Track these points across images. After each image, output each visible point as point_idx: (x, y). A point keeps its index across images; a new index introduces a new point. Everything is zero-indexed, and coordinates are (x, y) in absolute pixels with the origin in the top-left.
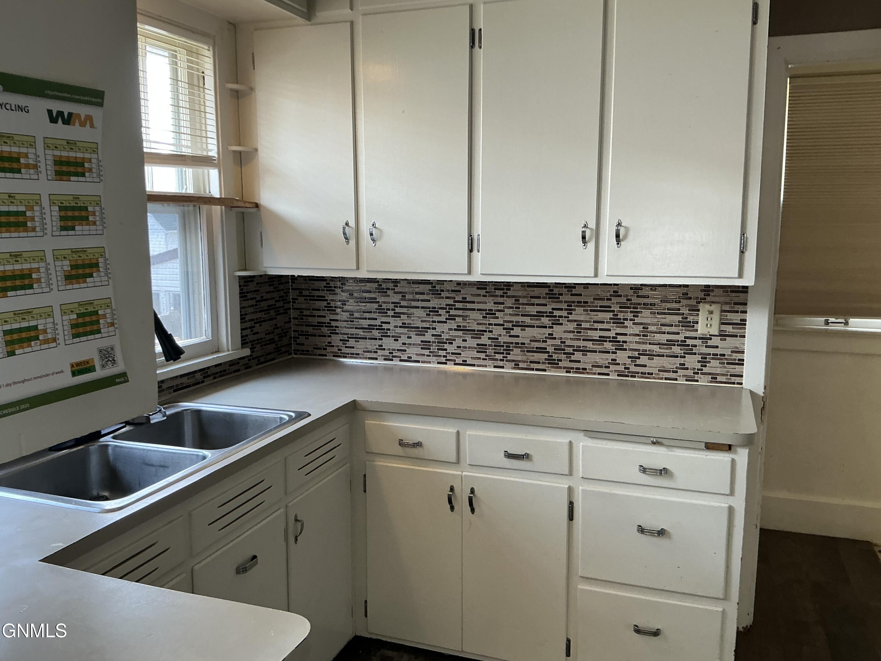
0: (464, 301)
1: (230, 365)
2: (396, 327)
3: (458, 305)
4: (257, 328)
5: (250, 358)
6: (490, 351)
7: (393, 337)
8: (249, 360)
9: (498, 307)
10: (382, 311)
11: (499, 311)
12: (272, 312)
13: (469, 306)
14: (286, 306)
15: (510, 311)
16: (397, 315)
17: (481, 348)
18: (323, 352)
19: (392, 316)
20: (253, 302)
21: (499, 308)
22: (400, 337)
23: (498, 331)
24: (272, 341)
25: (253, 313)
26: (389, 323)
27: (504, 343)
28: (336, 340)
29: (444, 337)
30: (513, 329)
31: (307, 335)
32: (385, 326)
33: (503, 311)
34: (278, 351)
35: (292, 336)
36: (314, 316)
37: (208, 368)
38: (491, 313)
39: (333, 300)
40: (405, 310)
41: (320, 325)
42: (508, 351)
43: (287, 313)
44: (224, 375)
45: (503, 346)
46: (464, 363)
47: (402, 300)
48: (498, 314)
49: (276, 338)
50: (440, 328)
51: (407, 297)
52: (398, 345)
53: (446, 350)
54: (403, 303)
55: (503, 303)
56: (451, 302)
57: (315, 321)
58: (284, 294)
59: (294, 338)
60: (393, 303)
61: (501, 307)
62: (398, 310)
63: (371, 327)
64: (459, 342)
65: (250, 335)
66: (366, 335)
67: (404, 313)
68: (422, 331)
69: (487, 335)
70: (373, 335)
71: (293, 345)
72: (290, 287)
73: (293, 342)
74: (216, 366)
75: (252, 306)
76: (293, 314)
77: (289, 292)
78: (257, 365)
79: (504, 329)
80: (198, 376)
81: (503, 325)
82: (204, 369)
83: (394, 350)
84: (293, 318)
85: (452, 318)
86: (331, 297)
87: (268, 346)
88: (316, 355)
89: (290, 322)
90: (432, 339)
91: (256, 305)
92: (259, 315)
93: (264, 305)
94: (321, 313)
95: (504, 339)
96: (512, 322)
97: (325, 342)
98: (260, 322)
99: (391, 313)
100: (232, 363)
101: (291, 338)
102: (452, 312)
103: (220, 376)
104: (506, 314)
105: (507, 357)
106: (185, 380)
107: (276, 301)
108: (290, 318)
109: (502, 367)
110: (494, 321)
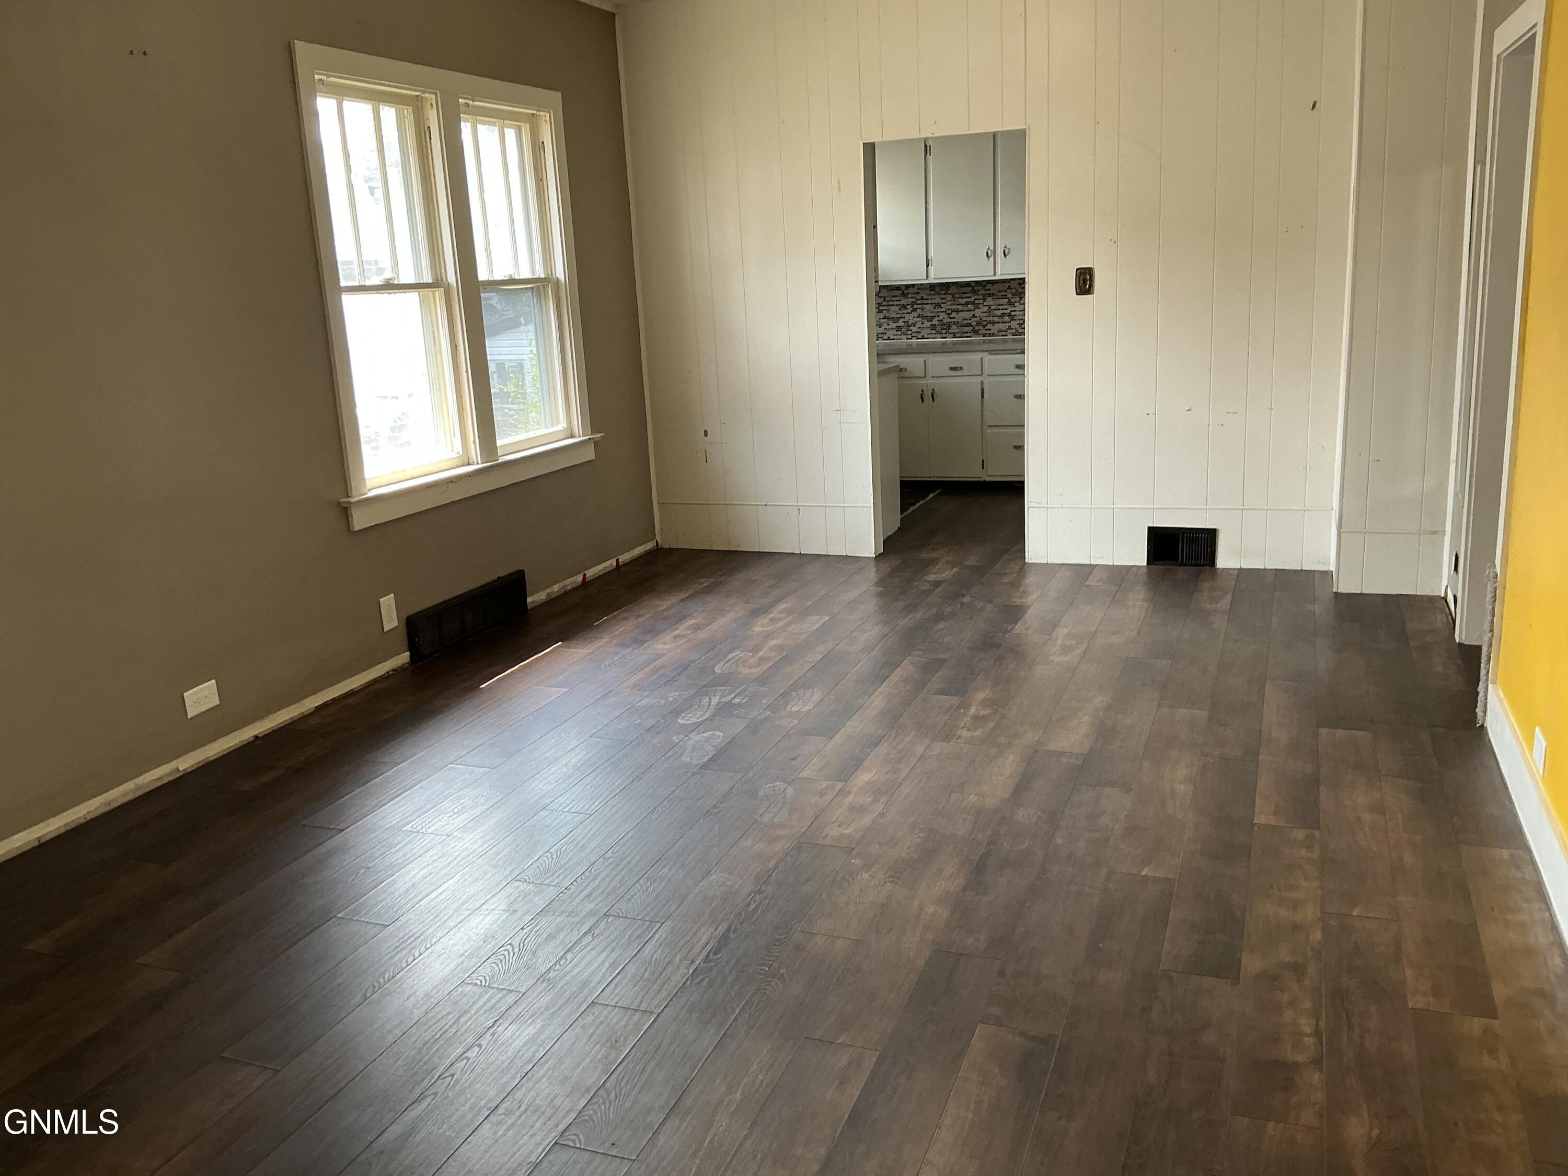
6: (938, 328)
11: (943, 303)
13: (925, 302)
15: (950, 303)
17: (933, 327)
23: (942, 316)
27: (947, 322)
29: (910, 322)
30: (951, 314)
33: (946, 303)
38: (938, 305)
42: (949, 327)
45: (946, 325)
46: (923, 338)
48: (942, 305)
50: (907, 317)
53: (911, 330)
55: (945, 298)
61: (944, 301)
64: (919, 325)
69: (936, 319)
79: (946, 314)
81: (946, 312)
85: (915, 310)
90: (903, 324)
95: (947, 320)
102: (915, 307)
104: (948, 305)
105: (949, 331)
109: (946, 338)
110: (940, 310)
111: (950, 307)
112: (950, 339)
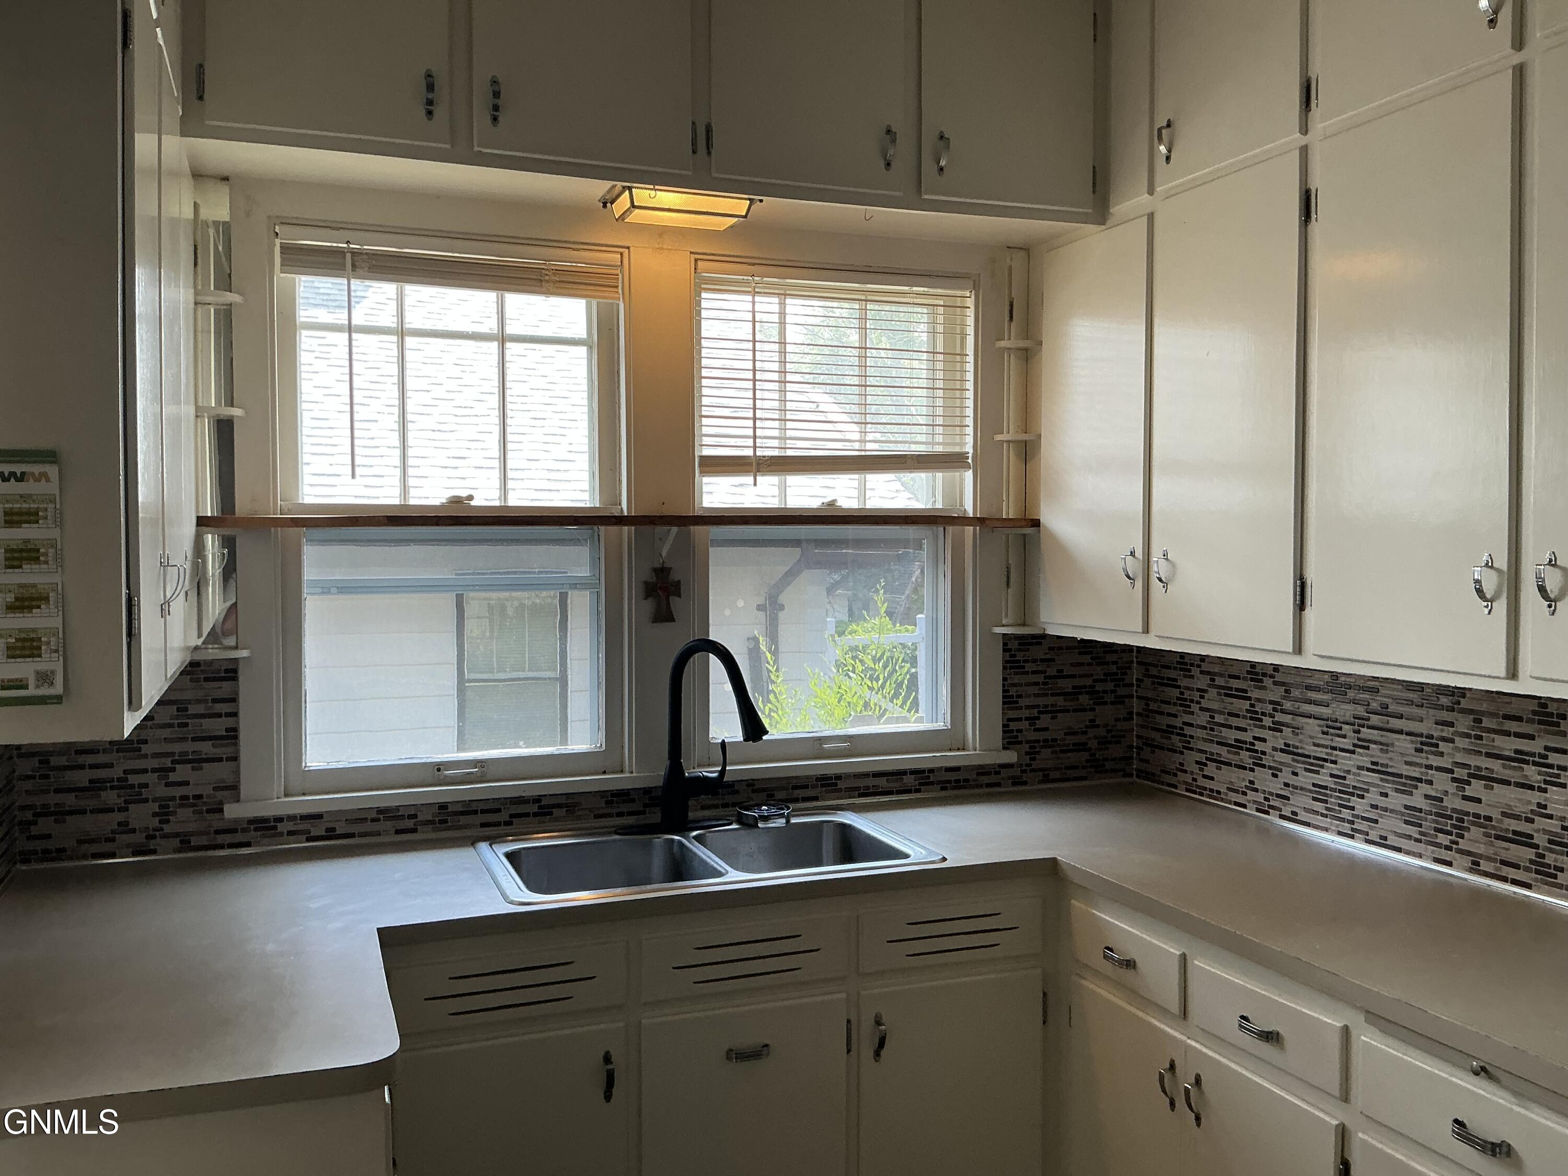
0: (1384, 711)
1: (978, 774)
2: (1275, 749)
3: (1375, 720)
4: (1045, 720)
5: (1024, 768)
6: (1428, 825)
7: (1270, 768)
8: (1023, 771)
9: (1442, 731)
10: (1255, 717)
11: (1444, 739)
12: (1084, 699)
13: (1395, 723)
14: (1121, 691)
15: (1461, 743)
16: (1277, 728)
17: (1412, 816)
18: (1173, 780)
19: (1270, 729)
20: (1040, 678)
21: (1444, 734)
22: (1281, 771)
23: (1442, 782)
24: (1080, 747)
25: (1036, 695)
26: (1264, 740)
27: (1454, 810)
28: (1191, 758)
29: (1351, 780)
30: (1469, 783)
31: (1155, 747)
32: (1259, 746)
33: (1452, 741)
34: (1098, 767)
35: (1135, 744)
36: (1162, 713)
37: (931, 771)
38: (1428, 744)
39: (1188, 688)
40: (1287, 719)
41: (1169, 731)
42: (1460, 830)
43: (1123, 703)
44: (964, 787)
45: (1451, 818)
46: (1382, 843)
47: (1284, 698)
48: (1443, 746)
49: (1093, 744)
50: (1347, 762)
51: (1296, 693)
52: (1275, 786)
53: (1353, 808)
54: (1288, 705)
55: (1451, 724)
56: (1361, 711)
57: (1164, 721)
58: (1117, 669)
59: (1137, 748)
60: (1271, 702)
61: (1447, 732)
62: (1279, 717)
63: (1238, 745)
64: (1373, 796)
65: (1027, 730)
66: (1230, 759)
67: (1287, 726)
68: (1315, 764)
69: (1424, 788)
70: (1241, 760)
71: (1135, 762)
72: (1135, 660)
73: (1135, 755)
74: (949, 769)
75: (1037, 684)
76: (1136, 706)
77: (1130, 668)
78: (1041, 782)
79: (1454, 780)
80: (909, 780)
81: (1452, 772)
82: (922, 771)
83: (1271, 794)
84: (1138, 714)
85: (1364, 745)
86: (1184, 682)
87: (1069, 754)
88: (1163, 783)
89: (1132, 719)
90: (1329, 782)
91: (1044, 684)
92: (1050, 700)
93: (1066, 685)
94: (1173, 710)
95: (1453, 803)
96: (1467, 766)
97: (1175, 762)
98: (1054, 712)
99: (1267, 721)
100: (982, 770)
101: (1131, 747)
102: (1366, 733)
103: (954, 788)
104: (1457, 749)
105: (1457, 843)
106: (882, 782)
107: (1095, 681)
108: (1132, 713)
109: (1449, 864)
110: (1435, 761)
111: (1460, 758)
112: (1458, 873)
